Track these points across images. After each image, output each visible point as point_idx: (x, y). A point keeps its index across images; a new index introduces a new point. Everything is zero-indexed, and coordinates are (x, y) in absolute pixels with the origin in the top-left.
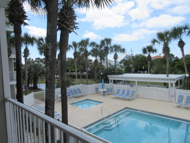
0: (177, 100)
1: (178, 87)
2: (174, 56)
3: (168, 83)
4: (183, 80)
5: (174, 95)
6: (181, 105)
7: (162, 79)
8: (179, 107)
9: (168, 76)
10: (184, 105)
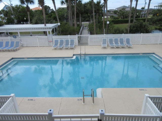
0: (54, 44)
1: (54, 34)
2: (50, 8)
3: (46, 32)
4: (57, 28)
5: (52, 40)
6: (57, 47)
7: (41, 28)
8: (56, 49)
9: (45, 26)
10: (59, 47)
